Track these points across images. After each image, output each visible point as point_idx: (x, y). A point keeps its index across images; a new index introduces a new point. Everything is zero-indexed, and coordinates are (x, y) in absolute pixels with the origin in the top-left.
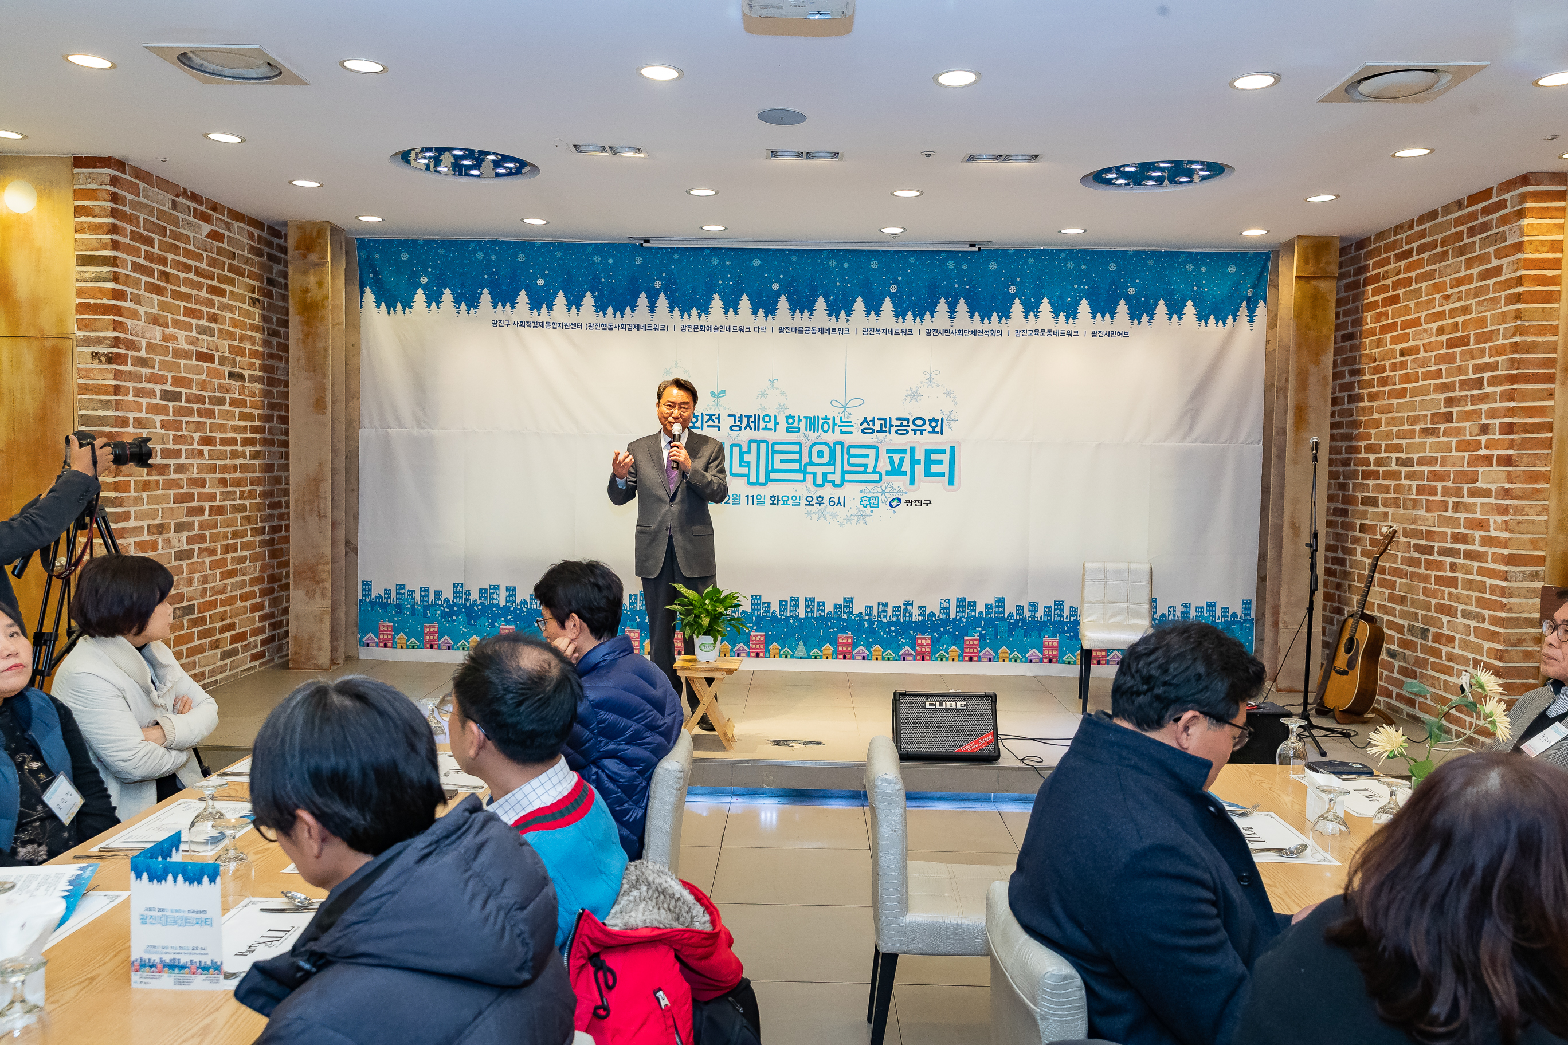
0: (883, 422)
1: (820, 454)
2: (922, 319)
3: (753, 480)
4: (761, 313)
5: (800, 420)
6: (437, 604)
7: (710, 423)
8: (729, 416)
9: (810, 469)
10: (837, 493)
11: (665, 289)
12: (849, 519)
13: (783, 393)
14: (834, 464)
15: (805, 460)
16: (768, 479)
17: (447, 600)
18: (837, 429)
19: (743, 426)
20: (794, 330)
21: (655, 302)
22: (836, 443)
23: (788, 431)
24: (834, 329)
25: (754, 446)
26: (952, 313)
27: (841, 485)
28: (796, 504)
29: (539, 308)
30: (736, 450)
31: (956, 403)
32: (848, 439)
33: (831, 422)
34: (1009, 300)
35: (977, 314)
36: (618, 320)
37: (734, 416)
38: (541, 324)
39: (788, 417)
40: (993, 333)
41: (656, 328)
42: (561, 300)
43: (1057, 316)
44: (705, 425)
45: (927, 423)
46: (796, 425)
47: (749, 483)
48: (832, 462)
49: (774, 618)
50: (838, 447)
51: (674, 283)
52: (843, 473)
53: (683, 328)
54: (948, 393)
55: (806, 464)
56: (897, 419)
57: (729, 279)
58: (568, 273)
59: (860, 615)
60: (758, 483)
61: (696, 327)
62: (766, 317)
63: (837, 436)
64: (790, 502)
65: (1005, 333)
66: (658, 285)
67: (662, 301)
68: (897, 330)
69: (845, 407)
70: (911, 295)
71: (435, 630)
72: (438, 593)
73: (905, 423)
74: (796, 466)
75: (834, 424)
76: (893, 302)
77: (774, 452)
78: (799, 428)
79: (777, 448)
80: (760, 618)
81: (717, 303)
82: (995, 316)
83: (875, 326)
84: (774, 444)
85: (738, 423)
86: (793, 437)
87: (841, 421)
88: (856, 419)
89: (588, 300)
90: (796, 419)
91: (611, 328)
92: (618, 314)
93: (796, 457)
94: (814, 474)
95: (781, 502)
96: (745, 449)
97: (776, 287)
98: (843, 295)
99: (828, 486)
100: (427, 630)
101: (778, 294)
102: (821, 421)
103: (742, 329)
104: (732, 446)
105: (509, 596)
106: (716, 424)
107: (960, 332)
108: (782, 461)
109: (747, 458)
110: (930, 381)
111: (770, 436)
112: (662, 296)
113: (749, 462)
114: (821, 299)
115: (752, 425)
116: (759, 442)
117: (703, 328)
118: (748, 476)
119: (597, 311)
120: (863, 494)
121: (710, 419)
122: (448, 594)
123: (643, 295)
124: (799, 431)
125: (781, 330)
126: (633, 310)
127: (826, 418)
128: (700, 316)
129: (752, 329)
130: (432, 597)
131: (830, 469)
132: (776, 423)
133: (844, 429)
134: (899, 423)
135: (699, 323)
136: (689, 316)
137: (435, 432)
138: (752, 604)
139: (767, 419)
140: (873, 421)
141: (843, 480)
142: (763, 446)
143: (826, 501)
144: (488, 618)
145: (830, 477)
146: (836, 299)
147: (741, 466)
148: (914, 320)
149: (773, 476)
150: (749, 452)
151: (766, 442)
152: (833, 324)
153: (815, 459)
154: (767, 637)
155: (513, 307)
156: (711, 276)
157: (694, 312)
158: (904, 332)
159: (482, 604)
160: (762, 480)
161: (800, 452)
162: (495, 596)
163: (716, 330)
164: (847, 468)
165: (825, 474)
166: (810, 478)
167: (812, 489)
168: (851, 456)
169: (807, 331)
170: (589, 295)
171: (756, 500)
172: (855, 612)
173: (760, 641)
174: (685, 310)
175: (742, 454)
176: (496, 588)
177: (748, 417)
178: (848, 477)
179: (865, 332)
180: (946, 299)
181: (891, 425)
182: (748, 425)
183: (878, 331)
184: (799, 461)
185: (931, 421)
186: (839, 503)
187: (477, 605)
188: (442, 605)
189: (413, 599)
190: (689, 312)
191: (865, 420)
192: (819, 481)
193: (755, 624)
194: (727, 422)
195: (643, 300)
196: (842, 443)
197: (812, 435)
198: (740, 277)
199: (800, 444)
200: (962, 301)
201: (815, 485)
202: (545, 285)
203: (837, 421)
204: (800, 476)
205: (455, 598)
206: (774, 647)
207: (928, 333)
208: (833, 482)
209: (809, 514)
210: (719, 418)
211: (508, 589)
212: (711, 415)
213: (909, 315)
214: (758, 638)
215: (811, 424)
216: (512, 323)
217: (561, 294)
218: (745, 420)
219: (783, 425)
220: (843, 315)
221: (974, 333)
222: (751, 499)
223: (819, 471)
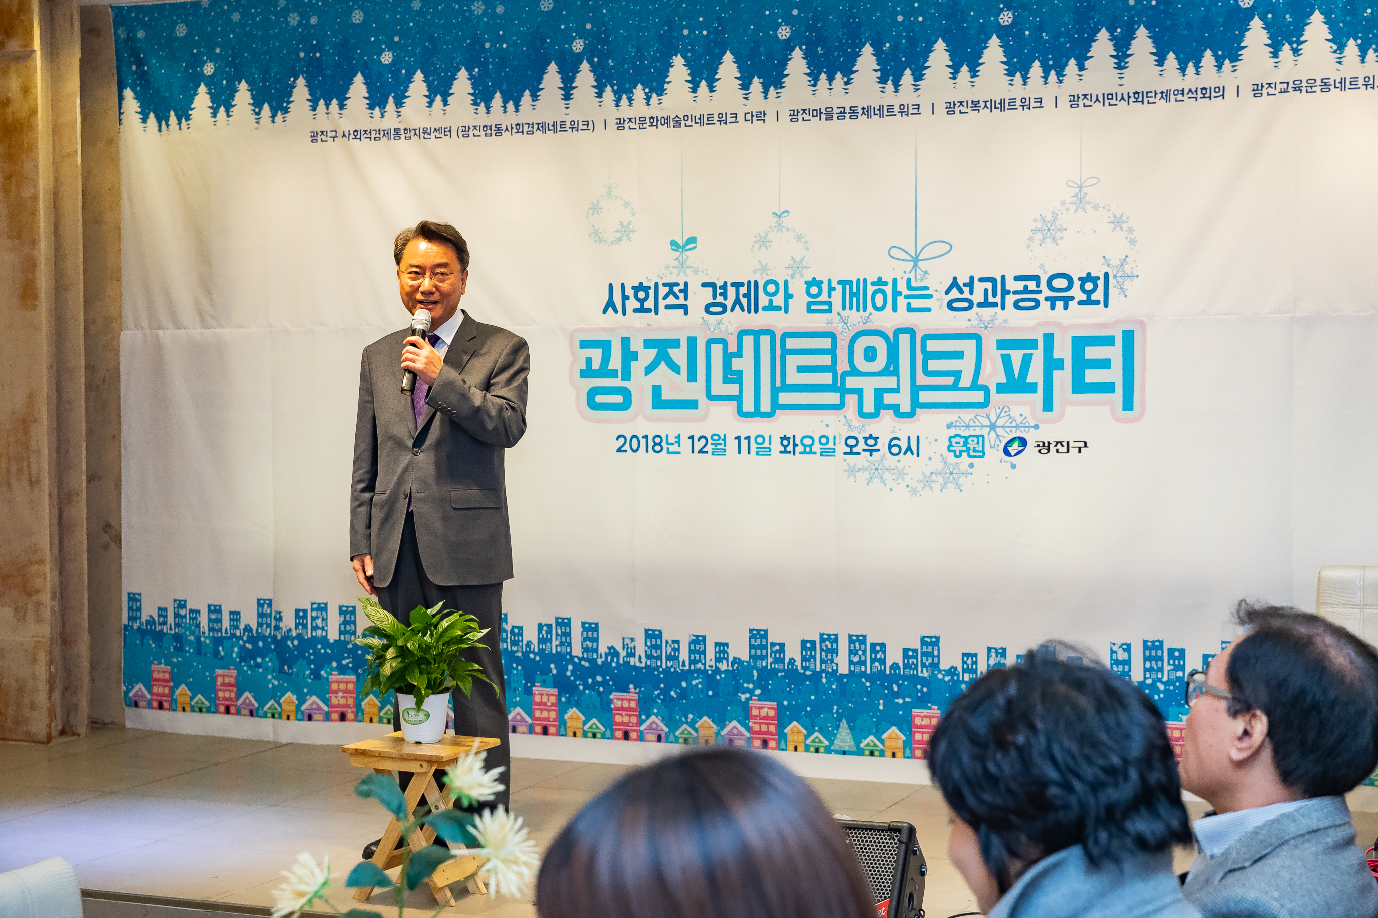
0: (989, 286)
1: (870, 354)
2: (1060, 75)
3: (749, 406)
4: (756, 84)
5: (831, 289)
6: (233, 635)
7: (671, 300)
8: (704, 285)
9: (852, 382)
10: (906, 430)
11: (588, 54)
12: (927, 481)
13: (799, 238)
14: (896, 373)
15: (843, 366)
16: (776, 406)
17: (248, 628)
18: (902, 302)
19: (729, 303)
20: (817, 113)
21: (572, 79)
22: (899, 331)
23: (809, 311)
24: (891, 107)
25: (748, 341)
26: (1121, 59)
27: (911, 415)
28: (828, 453)
29: (383, 105)
30: (717, 350)
31: (1133, 242)
32: (923, 323)
33: (889, 289)
34: (1241, 19)
35: (1171, 56)
36: (511, 118)
37: (713, 285)
38: (387, 133)
39: (809, 284)
40: (1206, 93)
41: (574, 127)
42: (418, 86)
43: (1341, 47)
44: (662, 304)
45: (1077, 284)
46: (824, 298)
47: (742, 414)
48: (892, 369)
49: (792, 674)
50: (904, 339)
51: (606, 42)
52: (915, 389)
53: (620, 124)
54: (1118, 222)
55: (845, 374)
56: (1017, 278)
57: (702, 26)
58: (431, 39)
59: (952, 671)
60: (757, 413)
61: (642, 121)
62: (765, 93)
63: (903, 318)
64: (817, 448)
65: (1230, 92)
66: (578, 46)
67: (585, 77)
68: (1012, 101)
69: (916, 260)
70: (1039, 29)
71: (232, 680)
72: (235, 616)
73: (1032, 285)
74: (826, 378)
75: (896, 293)
76: (1005, 46)
77: (785, 352)
78: (829, 304)
79: (791, 343)
80: (766, 675)
81: (679, 71)
82: (1208, 58)
83: (969, 96)
84: (786, 335)
85: (720, 299)
86: (818, 322)
87: (909, 287)
88: (938, 282)
89: (462, 84)
90: (825, 287)
91: (499, 131)
92: (510, 105)
93: (826, 360)
94: (859, 392)
95: (800, 449)
96: (733, 348)
97: (784, 33)
98: (908, 39)
99: (887, 416)
100: (220, 680)
101: (788, 46)
102: (871, 289)
103: (722, 120)
104: (710, 342)
105: (345, 623)
106: (681, 301)
107: (1138, 97)
108: (801, 369)
109: (736, 364)
110: (1080, 200)
111: (777, 321)
112: (585, 67)
113: (740, 373)
114: (868, 50)
115: (744, 301)
116: (757, 334)
117: (654, 121)
118: (739, 399)
119: (476, 103)
120: (953, 431)
121: (671, 292)
122: (250, 618)
123: (553, 68)
124: (829, 311)
125: (794, 116)
126: (535, 97)
127: (880, 282)
128: (648, 98)
129: (741, 118)
130: (226, 623)
131: (889, 382)
132: (788, 297)
133: (915, 303)
134: (1020, 286)
135: (648, 112)
136: (630, 100)
137: (226, 333)
138: (752, 647)
139: (771, 288)
140: (970, 285)
141: (916, 404)
142: (765, 340)
143: (883, 445)
144: (310, 662)
145: (888, 399)
146: (895, 47)
147: (726, 380)
148: (1046, 77)
149: (785, 398)
150: (739, 354)
151: (770, 333)
152: (889, 97)
153: (861, 364)
154: (780, 709)
155: (342, 106)
156: (669, 22)
157: (639, 92)
158: (1025, 104)
159: (299, 637)
160: (765, 406)
161: (832, 352)
162: (319, 622)
163: (677, 124)
164: (921, 379)
165: (879, 393)
166: (851, 400)
167: (856, 422)
168: (930, 355)
169: (841, 115)
170: (463, 74)
171: (754, 446)
172: (944, 665)
173: (767, 717)
174: (623, 91)
175: (728, 358)
176: (322, 608)
177: (737, 285)
178: (925, 397)
179: (951, 108)
180: (1111, 30)
181: (1005, 292)
182: (737, 302)
183: (975, 105)
184: (832, 369)
185: (1083, 280)
186: (909, 449)
187: (292, 639)
188: (240, 638)
189: (198, 626)
190: (629, 92)
191: (955, 284)
192: (869, 407)
193: (758, 685)
194: (700, 298)
195: (552, 78)
196: (911, 331)
197: (855, 317)
198: (719, 19)
199: (832, 335)
200: (1142, 32)
201: (862, 414)
202: (394, 63)
203: (902, 287)
204: (833, 398)
205: (260, 625)
206: (794, 728)
207: (1074, 101)
208: (895, 408)
209: (851, 471)
210: (685, 291)
211: (343, 611)
212: (671, 285)
213: (1036, 69)
214: (764, 712)
215: (852, 295)
216: (340, 134)
217: (418, 76)
218: (731, 291)
219: (800, 300)
220: (907, 77)
221: (1166, 95)
222: (744, 443)
223: (869, 385)
